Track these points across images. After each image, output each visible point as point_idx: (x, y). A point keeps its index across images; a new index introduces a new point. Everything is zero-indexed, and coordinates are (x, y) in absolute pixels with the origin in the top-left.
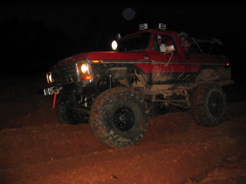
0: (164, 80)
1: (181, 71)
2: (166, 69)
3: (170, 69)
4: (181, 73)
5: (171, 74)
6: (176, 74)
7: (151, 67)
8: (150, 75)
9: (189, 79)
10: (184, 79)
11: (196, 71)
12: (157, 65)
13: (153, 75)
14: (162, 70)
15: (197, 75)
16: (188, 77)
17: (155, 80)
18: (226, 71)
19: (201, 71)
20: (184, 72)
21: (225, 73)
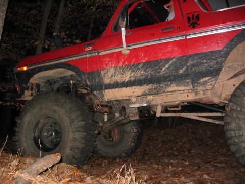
0: (127, 79)
1: (168, 56)
5: (140, 66)
6: (153, 64)
10: (181, 71)
12: (106, 56)
14: (119, 62)
16: (193, 66)
17: (107, 81)
19: (236, 45)
20: (178, 56)
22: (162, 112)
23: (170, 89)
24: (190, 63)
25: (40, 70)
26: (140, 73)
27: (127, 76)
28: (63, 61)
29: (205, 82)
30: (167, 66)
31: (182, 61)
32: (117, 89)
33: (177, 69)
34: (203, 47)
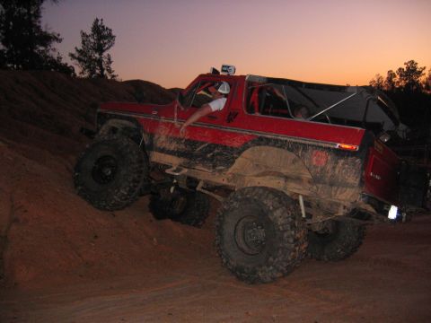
0: (172, 148)
1: (203, 140)
4: (203, 143)
5: (183, 141)
6: (192, 143)
7: (155, 124)
8: (152, 135)
9: (219, 157)
10: (209, 155)
11: (236, 144)
12: (164, 123)
13: (156, 136)
14: (170, 132)
15: (240, 153)
16: (218, 154)
17: (158, 145)
18: (337, 163)
19: (248, 147)
20: (210, 143)
21: (334, 168)
22: (203, 188)
23: (197, 167)
24: (216, 151)
25: (116, 117)
26: (182, 147)
27: (173, 146)
28: (133, 116)
29: (221, 171)
30: (201, 148)
31: (210, 149)
32: (163, 155)
33: (207, 153)
34: (227, 142)
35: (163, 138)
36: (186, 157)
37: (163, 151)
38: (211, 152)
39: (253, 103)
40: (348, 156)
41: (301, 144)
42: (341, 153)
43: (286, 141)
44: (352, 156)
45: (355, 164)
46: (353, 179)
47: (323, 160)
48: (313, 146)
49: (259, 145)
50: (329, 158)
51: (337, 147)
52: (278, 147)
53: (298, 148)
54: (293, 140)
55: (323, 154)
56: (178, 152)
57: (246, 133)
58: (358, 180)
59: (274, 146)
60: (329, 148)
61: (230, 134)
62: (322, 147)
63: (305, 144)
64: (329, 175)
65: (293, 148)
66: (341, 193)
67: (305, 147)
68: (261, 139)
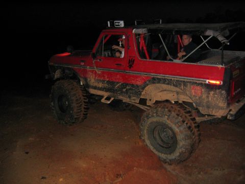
0: (100, 86)
1: (117, 81)
2: (99, 76)
3: (104, 77)
4: (118, 83)
5: (106, 82)
6: (111, 83)
7: (85, 72)
8: (86, 79)
9: (131, 91)
10: (124, 90)
11: (139, 83)
12: (90, 71)
13: (89, 79)
14: (96, 76)
15: (143, 88)
16: (129, 89)
17: (91, 85)
18: (209, 94)
19: (147, 85)
20: (122, 82)
21: (208, 97)
24: (128, 87)
26: (106, 85)
27: (100, 85)
28: (70, 67)
29: (134, 99)
30: (117, 86)
31: (124, 86)
32: (96, 90)
33: (122, 88)
34: (133, 81)
35: (93, 80)
36: (110, 92)
37: (95, 88)
38: (125, 88)
39: (142, 48)
40: (216, 89)
41: (181, 81)
42: (211, 87)
43: (171, 80)
44: (219, 89)
45: (222, 94)
46: (222, 104)
47: (199, 92)
48: (190, 82)
49: (154, 83)
50: (203, 90)
51: (207, 82)
52: (167, 84)
53: (180, 84)
54: (176, 79)
55: (199, 88)
56: (104, 88)
57: (144, 75)
58: (226, 104)
59: (164, 83)
60: (202, 84)
61: (133, 76)
62: (196, 83)
63: (184, 81)
64: (205, 101)
65: (177, 84)
66: (215, 113)
67: (185, 83)
68: (154, 79)
